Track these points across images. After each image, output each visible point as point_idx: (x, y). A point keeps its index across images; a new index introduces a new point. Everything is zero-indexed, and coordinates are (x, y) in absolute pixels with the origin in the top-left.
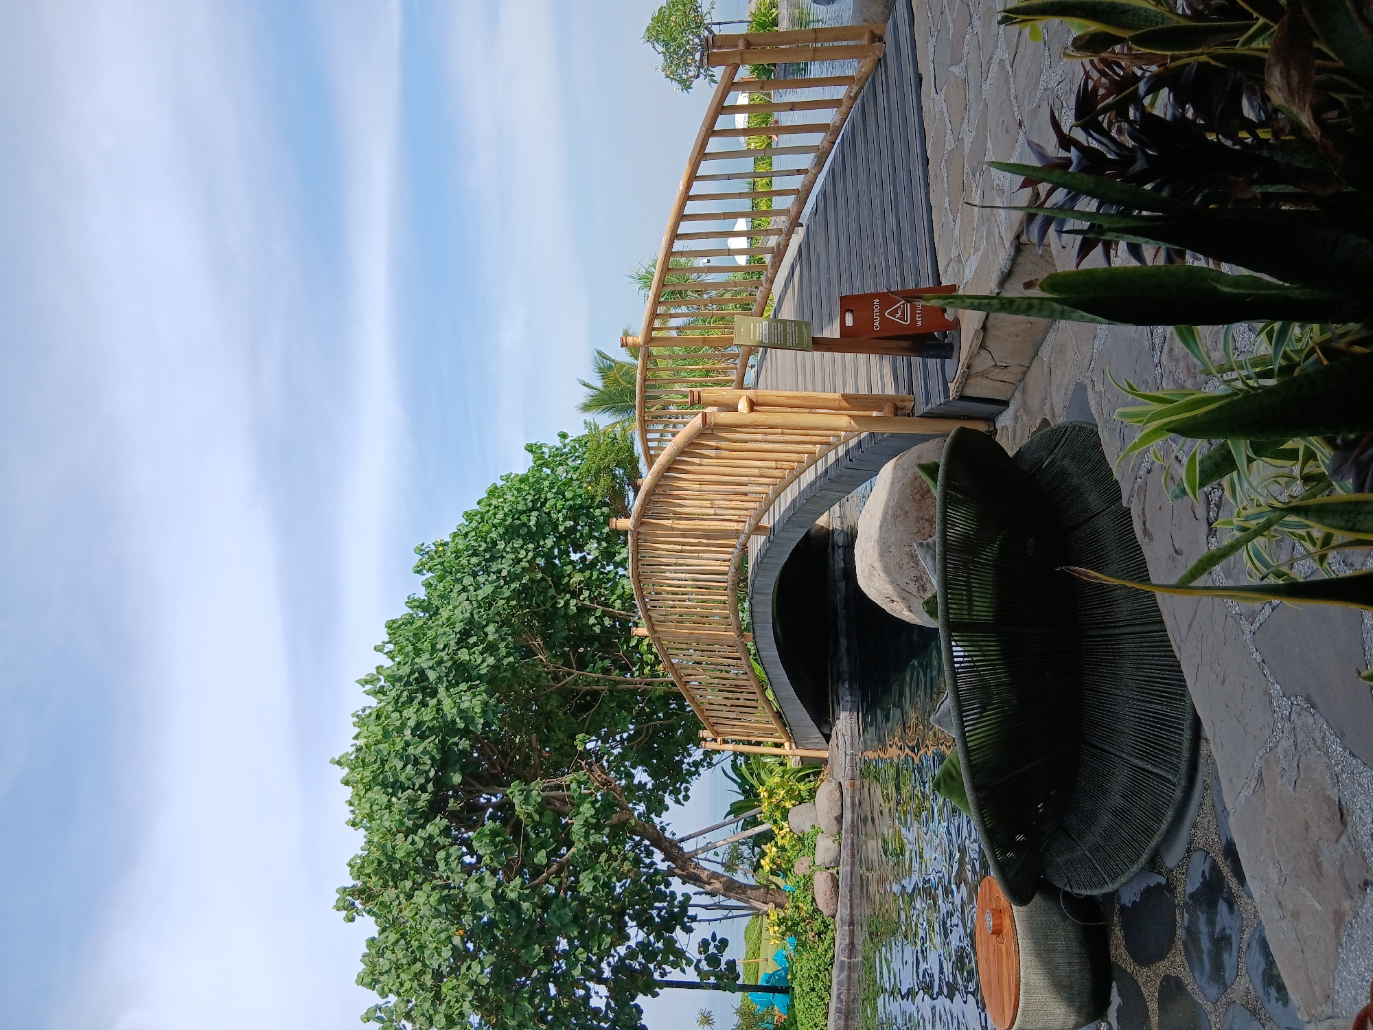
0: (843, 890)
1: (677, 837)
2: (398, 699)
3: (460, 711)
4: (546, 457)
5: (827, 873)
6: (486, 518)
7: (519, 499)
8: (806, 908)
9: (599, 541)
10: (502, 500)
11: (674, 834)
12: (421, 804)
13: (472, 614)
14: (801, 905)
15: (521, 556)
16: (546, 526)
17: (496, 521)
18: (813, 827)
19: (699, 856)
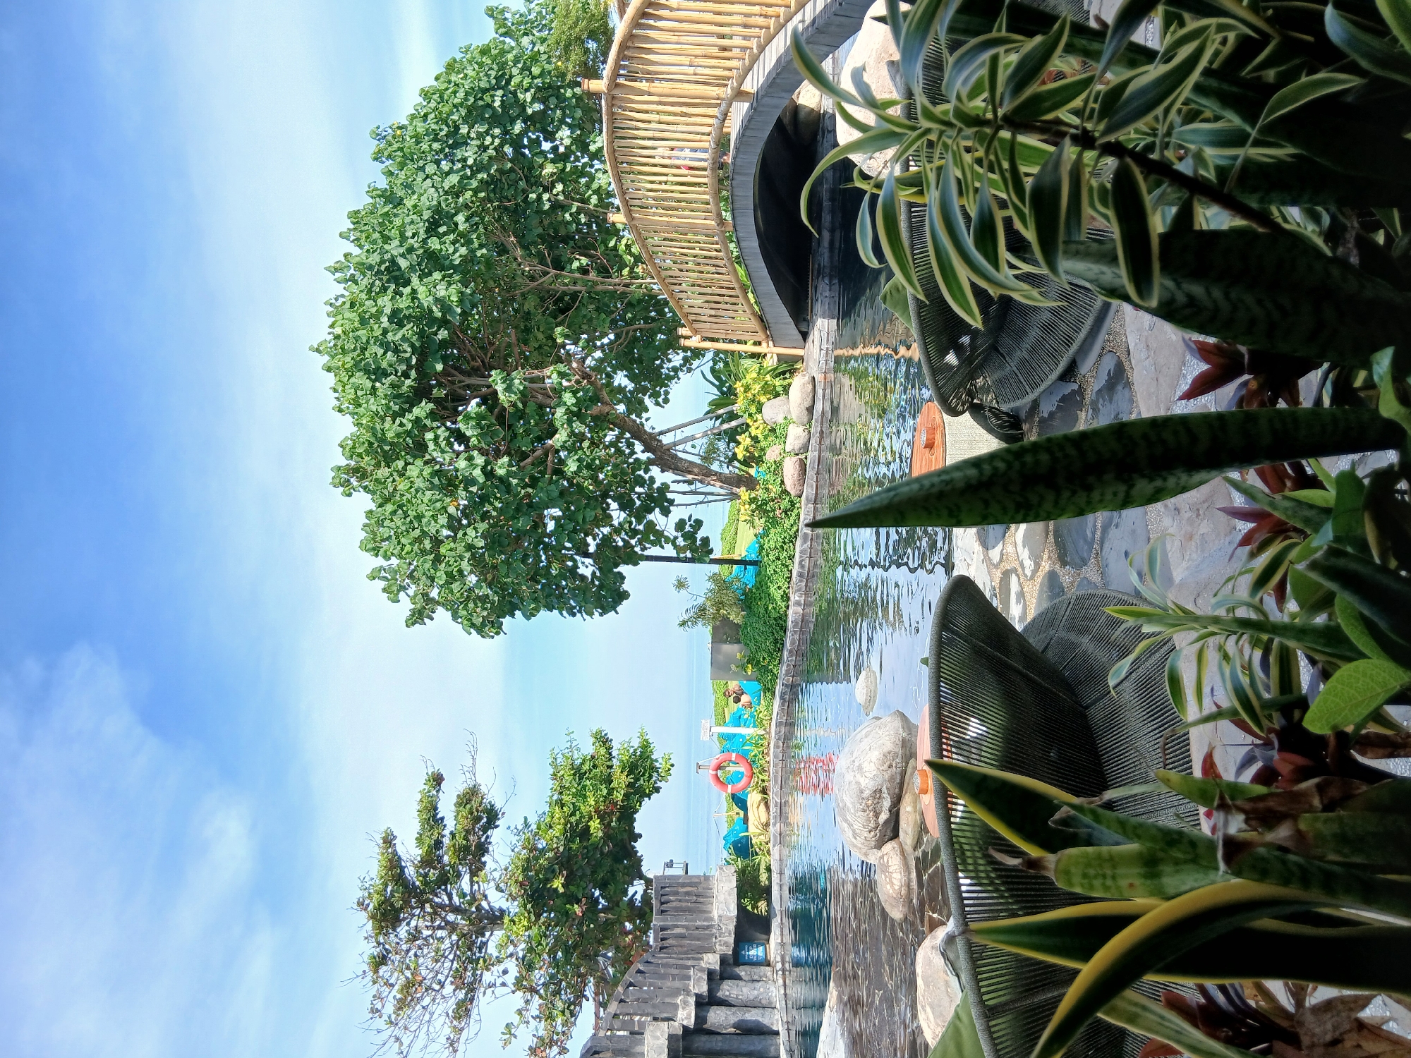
0: (811, 473)
1: (657, 430)
2: (371, 287)
3: (437, 300)
4: (509, 24)
5: (795, 459)
6: (446, 97)
7: (481, 74)
8: (775, 489)
9: (570, 126)
10: (462, 75)
11: (653, 429)
12: (405, 389)
13: (440, 203)
14: (771, 487)
15: (487, 143)
16: (513, 107)
17: (457, 101)
18: (786, 418)
19: (677, 448)
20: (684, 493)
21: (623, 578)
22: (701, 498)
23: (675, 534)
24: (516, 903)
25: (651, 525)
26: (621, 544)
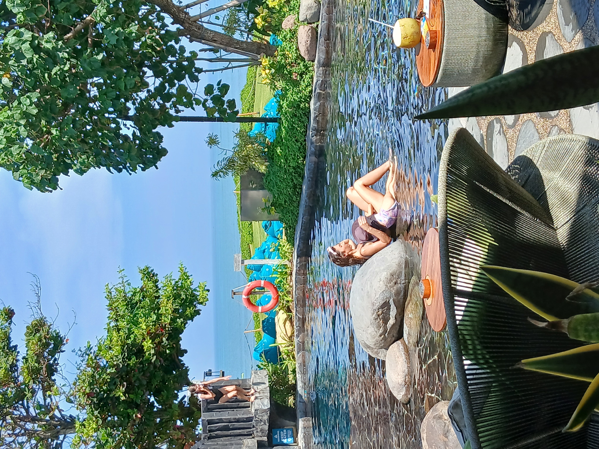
0: (321, 40)
5: (308, 27)
8: (291, 55)
14: (287, 53)
19: (203, 19)
20: (210, 60)
21: (161, 137)
22: (226, 64)
23: (206, 97)
24: (85, 411)
25: (182, 90)
26: (157, 107)
